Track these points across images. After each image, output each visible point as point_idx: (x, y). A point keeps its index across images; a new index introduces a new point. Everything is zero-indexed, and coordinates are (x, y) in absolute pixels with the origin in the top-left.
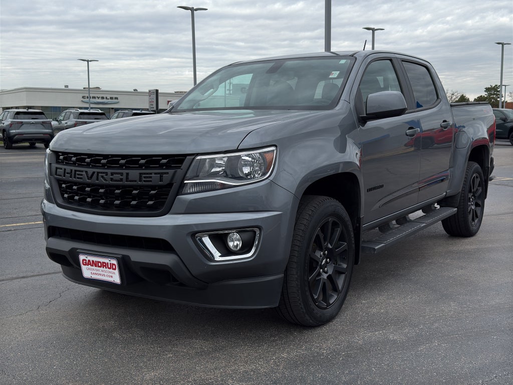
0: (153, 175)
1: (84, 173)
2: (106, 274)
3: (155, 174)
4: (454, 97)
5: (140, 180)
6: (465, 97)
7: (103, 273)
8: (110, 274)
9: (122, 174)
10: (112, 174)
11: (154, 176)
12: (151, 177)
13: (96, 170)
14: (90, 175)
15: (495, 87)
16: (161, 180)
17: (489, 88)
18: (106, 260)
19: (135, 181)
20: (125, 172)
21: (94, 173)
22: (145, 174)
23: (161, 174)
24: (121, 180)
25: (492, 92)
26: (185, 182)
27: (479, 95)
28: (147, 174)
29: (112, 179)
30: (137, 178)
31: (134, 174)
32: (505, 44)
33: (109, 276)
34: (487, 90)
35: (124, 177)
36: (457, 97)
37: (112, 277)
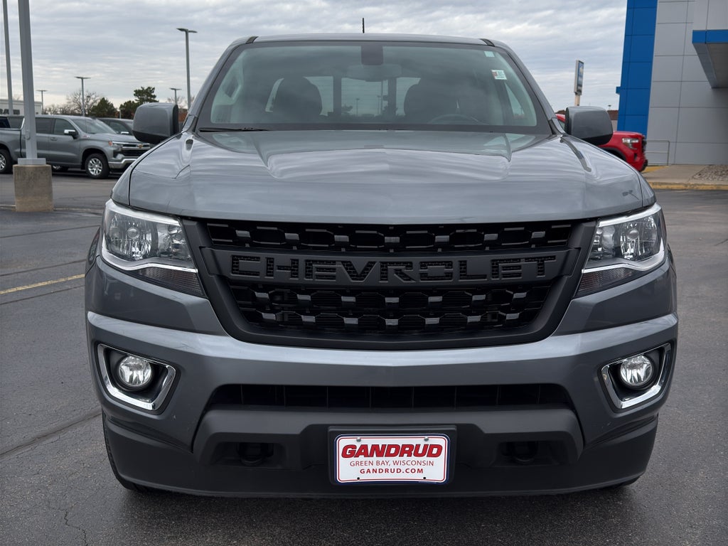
0: (523, 263)
1: (339, 266)
2: (403, 468)
3: (527, 259)
4: (91, 101)
5: (495, 274)
6: (106, 101)
7: (396, 467)
8: (416, 467)
9: (449, 264)
10: (423, 265)
11: (525, 264)
12: (519, 267)
13: (378, 259)
14: (359, 269)
15: (147, 90)
16: (541, 271)
17: (139, 91)
18: (414, 441)
19: (484, 277)
20: (455, 259)
21: (370, 265)
22: (502, 261)
23: (541, 261)
24: (449, 276)
25: (145, 97)
26: (584, 271)
27: (127, 100)
28: (508, 260)
29: (424, 276)
30: (488, 270)
31: (479, 262)
32: (190, 32)
33: (413, 471)
34: (138, 93)
35: (455, 269)
36: (95, 101)
37: (420, 471)
